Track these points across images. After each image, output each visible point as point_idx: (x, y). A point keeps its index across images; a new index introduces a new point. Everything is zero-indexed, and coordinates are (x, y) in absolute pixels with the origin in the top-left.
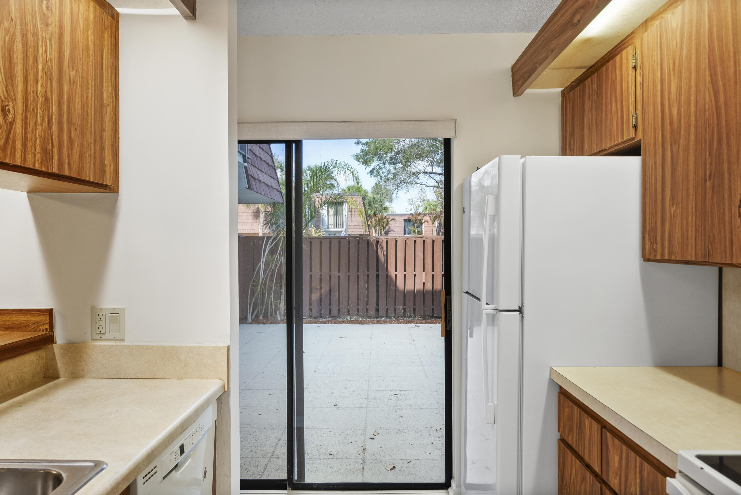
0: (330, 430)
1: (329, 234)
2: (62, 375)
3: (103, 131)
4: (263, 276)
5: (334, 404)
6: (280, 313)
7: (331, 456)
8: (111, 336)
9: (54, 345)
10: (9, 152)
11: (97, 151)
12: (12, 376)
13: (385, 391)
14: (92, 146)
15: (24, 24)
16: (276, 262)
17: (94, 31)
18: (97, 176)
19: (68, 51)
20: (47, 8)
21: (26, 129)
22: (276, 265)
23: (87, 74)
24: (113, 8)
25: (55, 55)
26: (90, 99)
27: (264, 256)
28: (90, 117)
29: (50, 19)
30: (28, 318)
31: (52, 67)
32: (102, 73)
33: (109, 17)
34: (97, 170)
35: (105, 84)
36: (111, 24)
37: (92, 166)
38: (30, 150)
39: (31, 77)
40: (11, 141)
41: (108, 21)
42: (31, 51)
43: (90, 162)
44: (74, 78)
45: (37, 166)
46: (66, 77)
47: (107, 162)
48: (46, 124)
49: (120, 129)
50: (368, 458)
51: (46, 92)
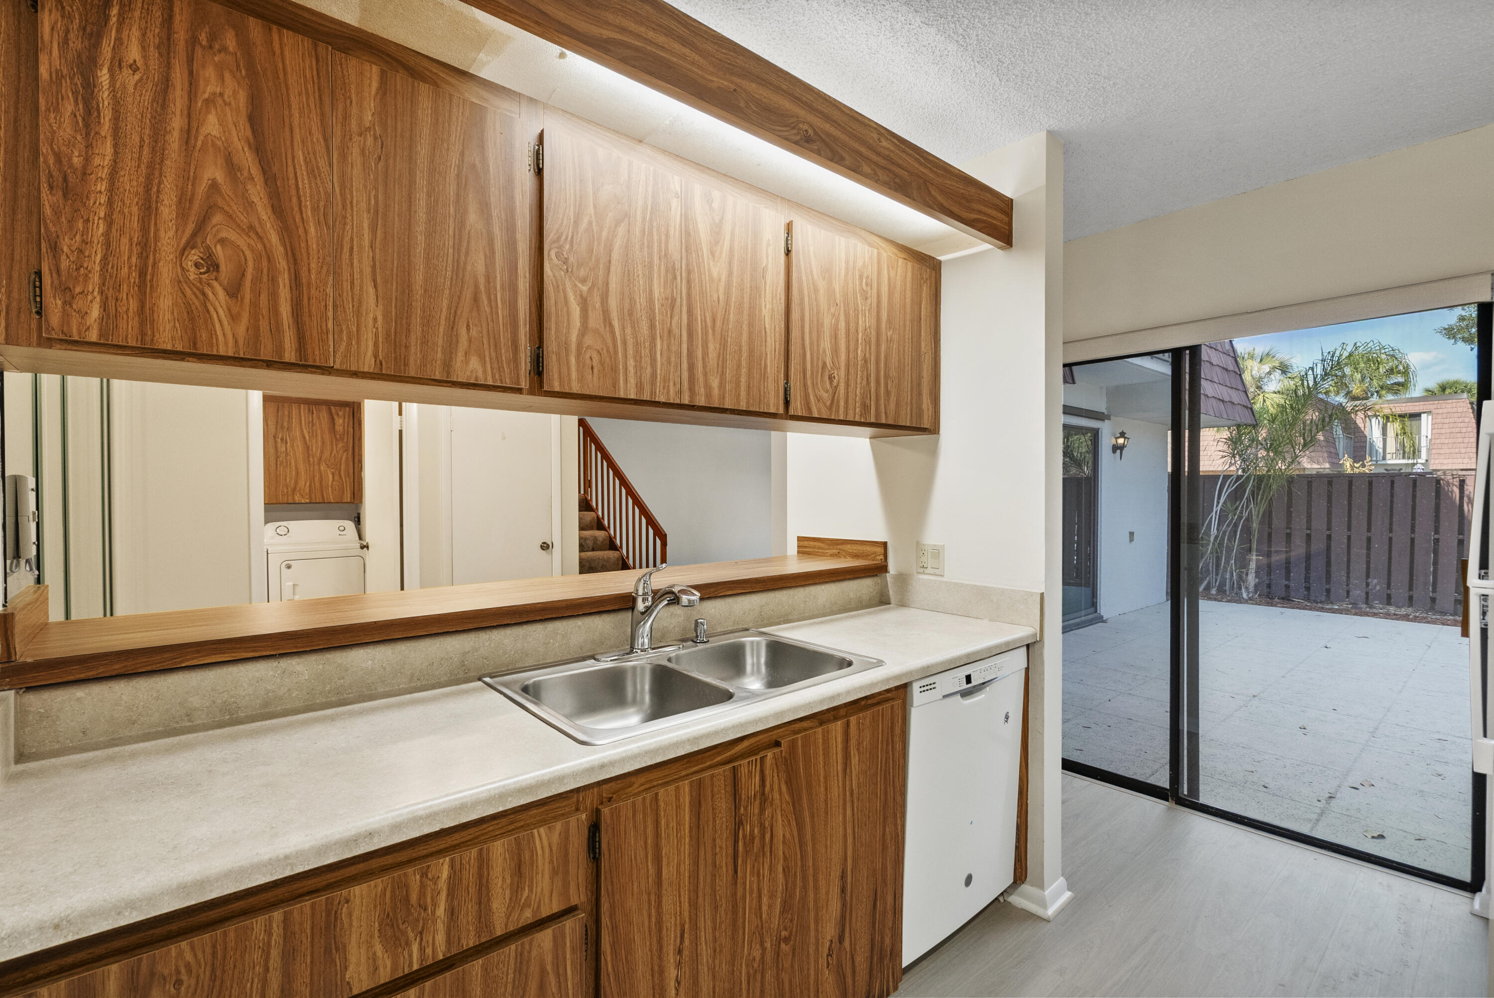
0: (1277, 757)
1: (1386, 470)
2: (892, 601)
3: (920, 378)
4: (1215, 531)
5: (1300, 726)
6: (1247, 588)
7: (1265, 789)
8: (932, 571)
9: (887, 574)
10: (834, 410)
11: (914, 398)
12: (852, 595)
13: (1418, 729)
14: (909, 393)
15: (846, 304)
16: (1241, 512)
17: (912, 288)
18: (914, 421)
19: (886, 315)
20: (867, 284)
21: (847, 389)
22: (1240, 518)
23: (905, 329)
24: (934, 258)
25: (874, 322)
26: (907, 351)
27: (1218, 503)
28: (907, 368)
29: (869, 293)
30: (868, 548)
31: (871, 333)
32: (920, 326)
33: (928, 270)
34: (914, 415)
35: (923, 334)
36: (930, 277)
37: (909, 412)
38: (851, 406)
39: (852, 347)
40: (835, 401)
41: (927, 273)
42: (852, 325)
43: (907, 409)
44: (891, 336)
45: (857, 419)
46: (884, 338)
47: (924, 406)
48: (865, 382)
49: (941, 373)
50: (1334, 810)
51: (865, 355)
